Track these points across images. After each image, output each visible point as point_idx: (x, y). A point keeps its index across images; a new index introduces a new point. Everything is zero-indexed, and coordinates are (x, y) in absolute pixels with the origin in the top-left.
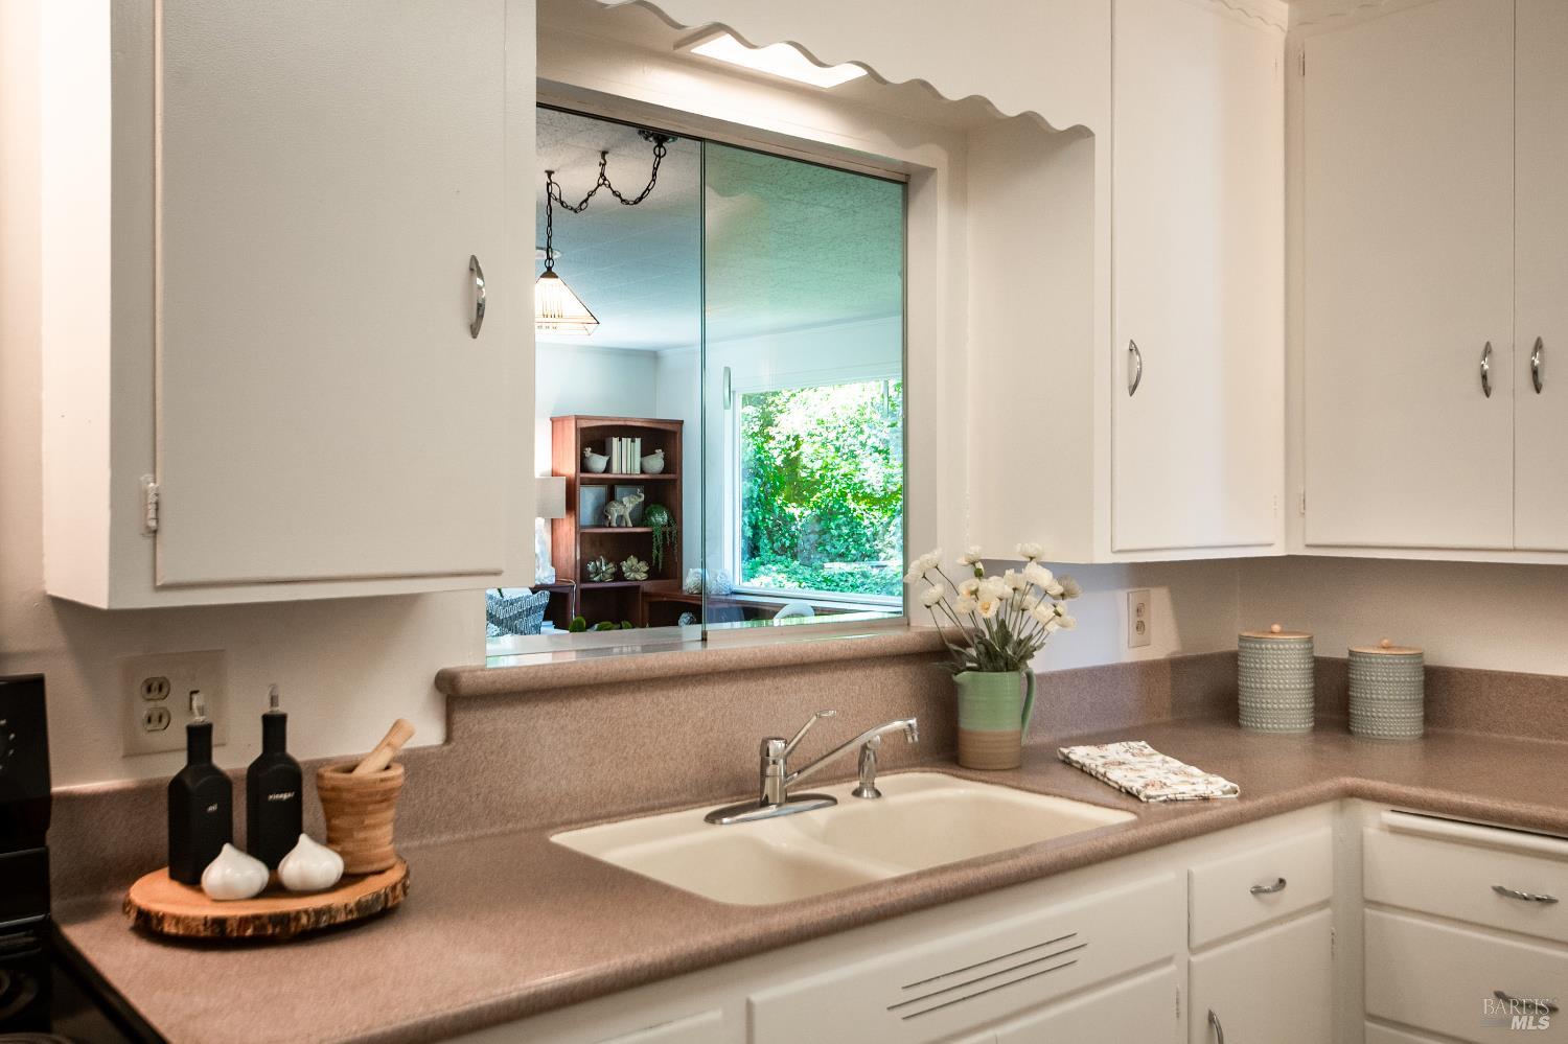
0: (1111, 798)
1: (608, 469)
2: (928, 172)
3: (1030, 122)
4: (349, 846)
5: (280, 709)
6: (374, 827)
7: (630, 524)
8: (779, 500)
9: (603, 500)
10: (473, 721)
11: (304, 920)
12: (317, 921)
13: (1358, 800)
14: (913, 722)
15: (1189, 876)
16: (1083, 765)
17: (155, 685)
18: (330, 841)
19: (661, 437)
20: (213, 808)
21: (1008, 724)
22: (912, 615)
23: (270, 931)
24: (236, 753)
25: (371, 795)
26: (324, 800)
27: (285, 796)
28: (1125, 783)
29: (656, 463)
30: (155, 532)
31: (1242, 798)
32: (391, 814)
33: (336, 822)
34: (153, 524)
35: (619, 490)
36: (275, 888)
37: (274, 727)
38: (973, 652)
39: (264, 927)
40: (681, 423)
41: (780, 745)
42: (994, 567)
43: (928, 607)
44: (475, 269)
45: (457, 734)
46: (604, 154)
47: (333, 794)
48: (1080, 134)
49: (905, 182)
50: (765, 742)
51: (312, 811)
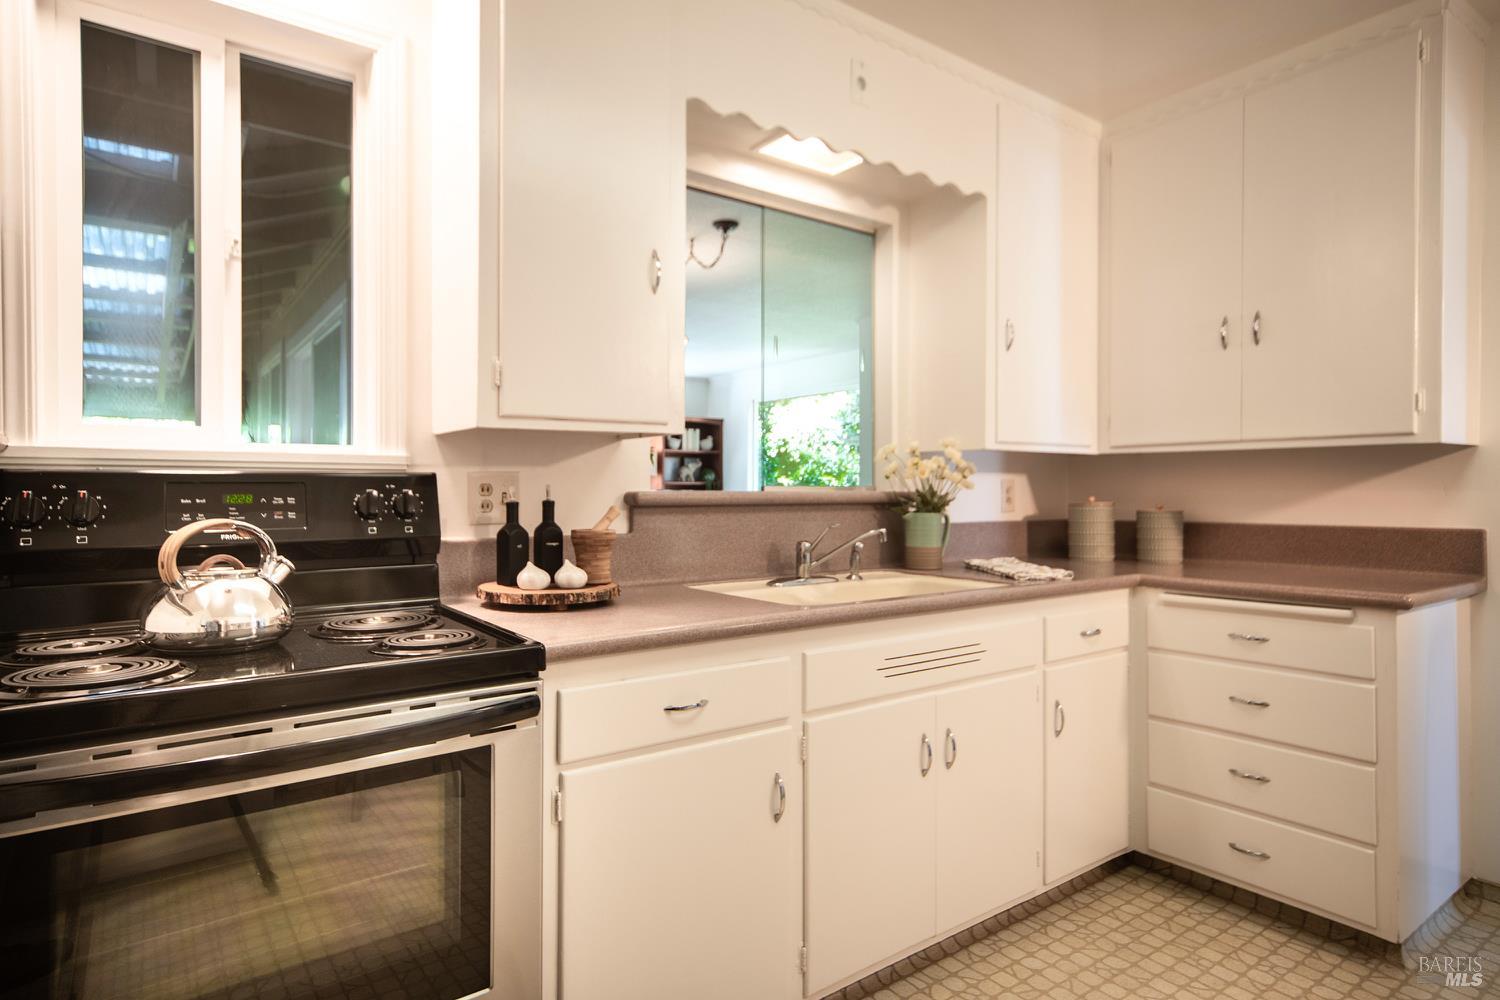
0: (998, 579)
1: (680, 447)
2: (887, 227)
3: (950, 190)
4: (589, 569)
5: (552, 498)
6: (601, 559)
7: (693, 479)
8: (776, 474)
9: (677, 465)
10: (645, 520)
11: (571, 598)
12: (578, 600)
13: (1144, 588)
14: (884, 530)
15: (1044, 621)
16: (978, 567)
17: (486, 488)
18: (580, 564)
19: (711, 429)
20: (520, 546)
21: (934, 542)
22: (877, 484)
23: (554, 603)
24: (530, 521)
25: (600, 541)
26: (575, 545)
27: (554, 544)
28: (1002, 570)
29: (708, 443)
30: (499, 387)
31: (1074, 579)
32: (609, 554)
33: (582, 556)
34: (498, 382)
35: (686, 460)
36: (553, 585)
37: (548, 507)
38: (915, 504)
39: (551, 600)
40: (722, 421)
41: (808, 545)
42: (926, 455)
43: (887, 477)
44: (655, 256)
45: (635, 527)
46: (692, 241)
47: (581, 541)
48: (978, 198)
49: (872, 235)
50: (799, 544)
51: (568, 549)
